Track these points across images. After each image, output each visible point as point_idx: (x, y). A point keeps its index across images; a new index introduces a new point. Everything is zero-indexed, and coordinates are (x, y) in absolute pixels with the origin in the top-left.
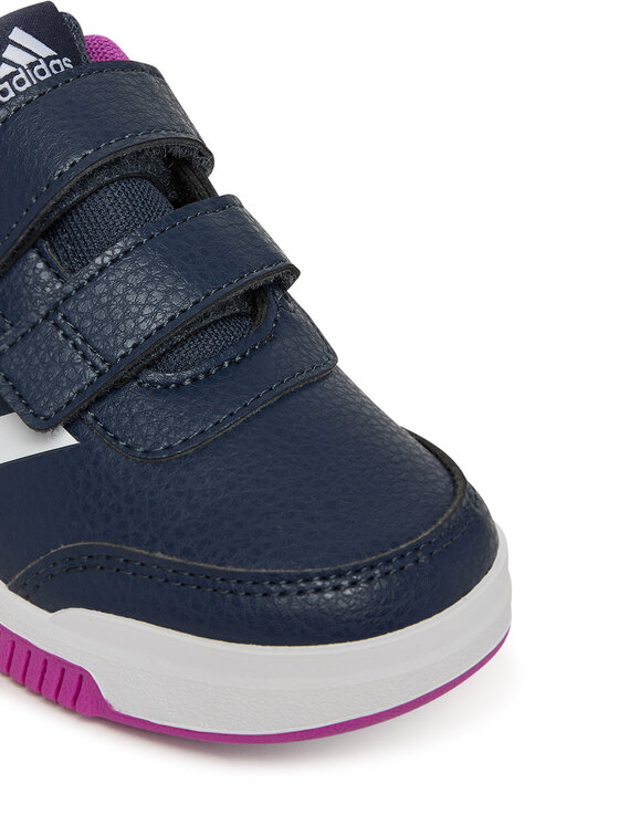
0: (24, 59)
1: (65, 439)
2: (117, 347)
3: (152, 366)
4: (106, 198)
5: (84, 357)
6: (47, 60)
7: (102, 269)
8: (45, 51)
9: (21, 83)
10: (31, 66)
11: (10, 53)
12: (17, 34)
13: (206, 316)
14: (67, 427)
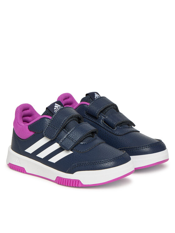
0: (58, 107)
1: (71, 152)
2: (77, 139)
3: (81, 142)
4: (71, 122)
5: (73, 141)
6: (60, 107)
7: (73, 130)
8: (60, 106)
9: (58, 110)
10: (59, 108)
11: (55, 106)
12: (56, 104)
13: (87, 135)
14: (71, 151)
